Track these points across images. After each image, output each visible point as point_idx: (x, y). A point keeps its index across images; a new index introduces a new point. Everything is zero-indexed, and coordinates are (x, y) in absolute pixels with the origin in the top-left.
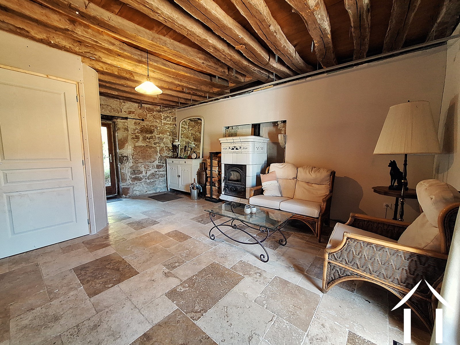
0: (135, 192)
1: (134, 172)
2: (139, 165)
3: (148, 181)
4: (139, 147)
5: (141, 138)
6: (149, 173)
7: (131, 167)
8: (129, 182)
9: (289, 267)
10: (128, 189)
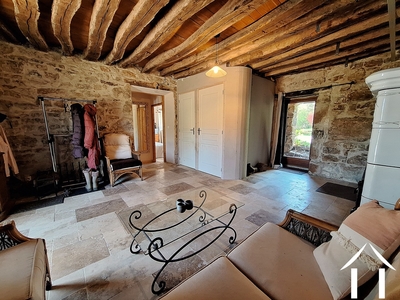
0: (324, 173)
1: (328, 150)
2: (337, 142)
3: (347, 165)
4: (342, 119)
5: (347, 108)
6: (351, 155)
7: (325, 144)
8: (320, 159)
9: (110, 274)
10: (316, 167)
